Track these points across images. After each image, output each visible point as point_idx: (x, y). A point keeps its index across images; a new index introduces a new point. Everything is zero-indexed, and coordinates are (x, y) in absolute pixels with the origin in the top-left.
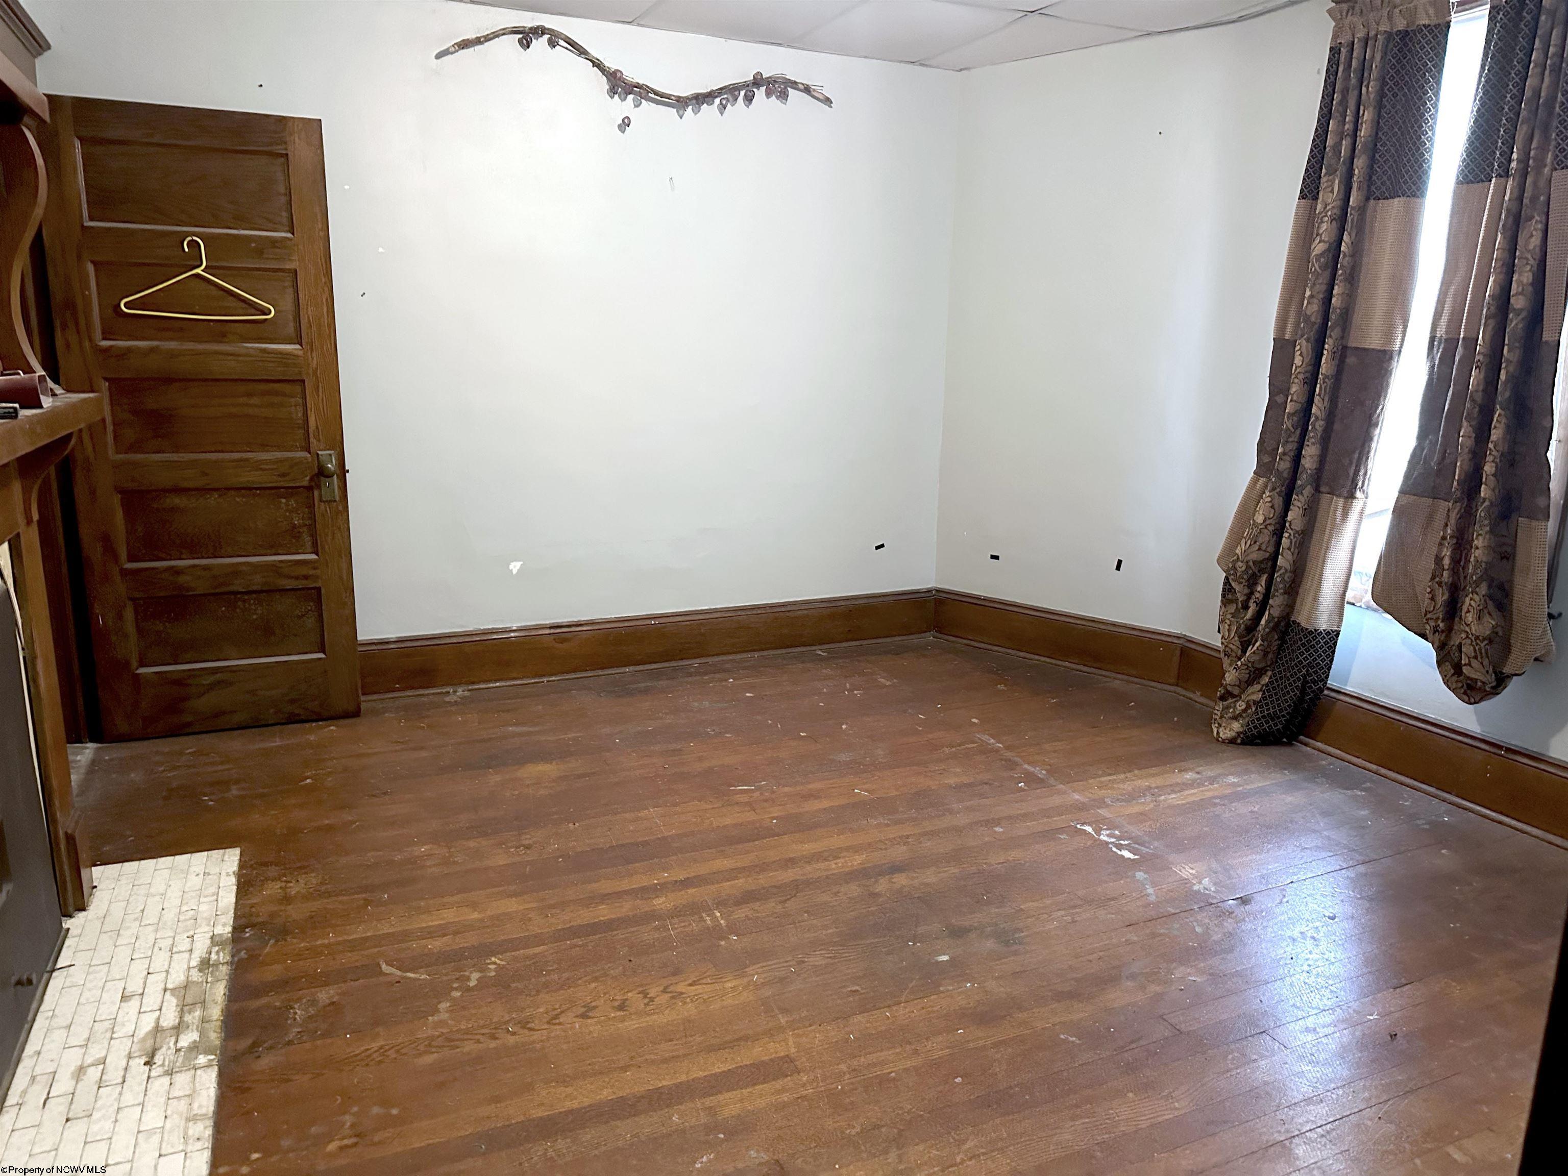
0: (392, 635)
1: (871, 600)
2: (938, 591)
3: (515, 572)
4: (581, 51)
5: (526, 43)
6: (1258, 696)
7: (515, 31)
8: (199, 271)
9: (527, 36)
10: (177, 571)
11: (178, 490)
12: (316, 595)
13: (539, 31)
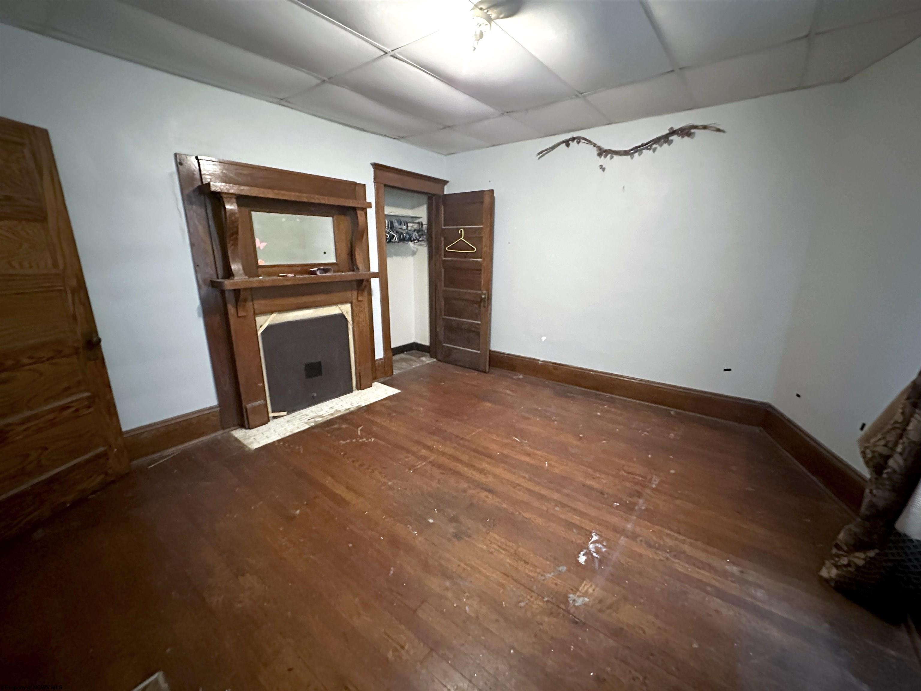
0: (507, 351)
1: (714, 397)
2: (770, 406)
3: (543, 341)
4: (590, 142)
5: (568, 145)
6: (861, 563)
7: (563, 142)
8: (462, 238)
9: (567, 143)
10: (451, 320)
11: (455, 299)
12: (478, 334)
13: (573, 139)
